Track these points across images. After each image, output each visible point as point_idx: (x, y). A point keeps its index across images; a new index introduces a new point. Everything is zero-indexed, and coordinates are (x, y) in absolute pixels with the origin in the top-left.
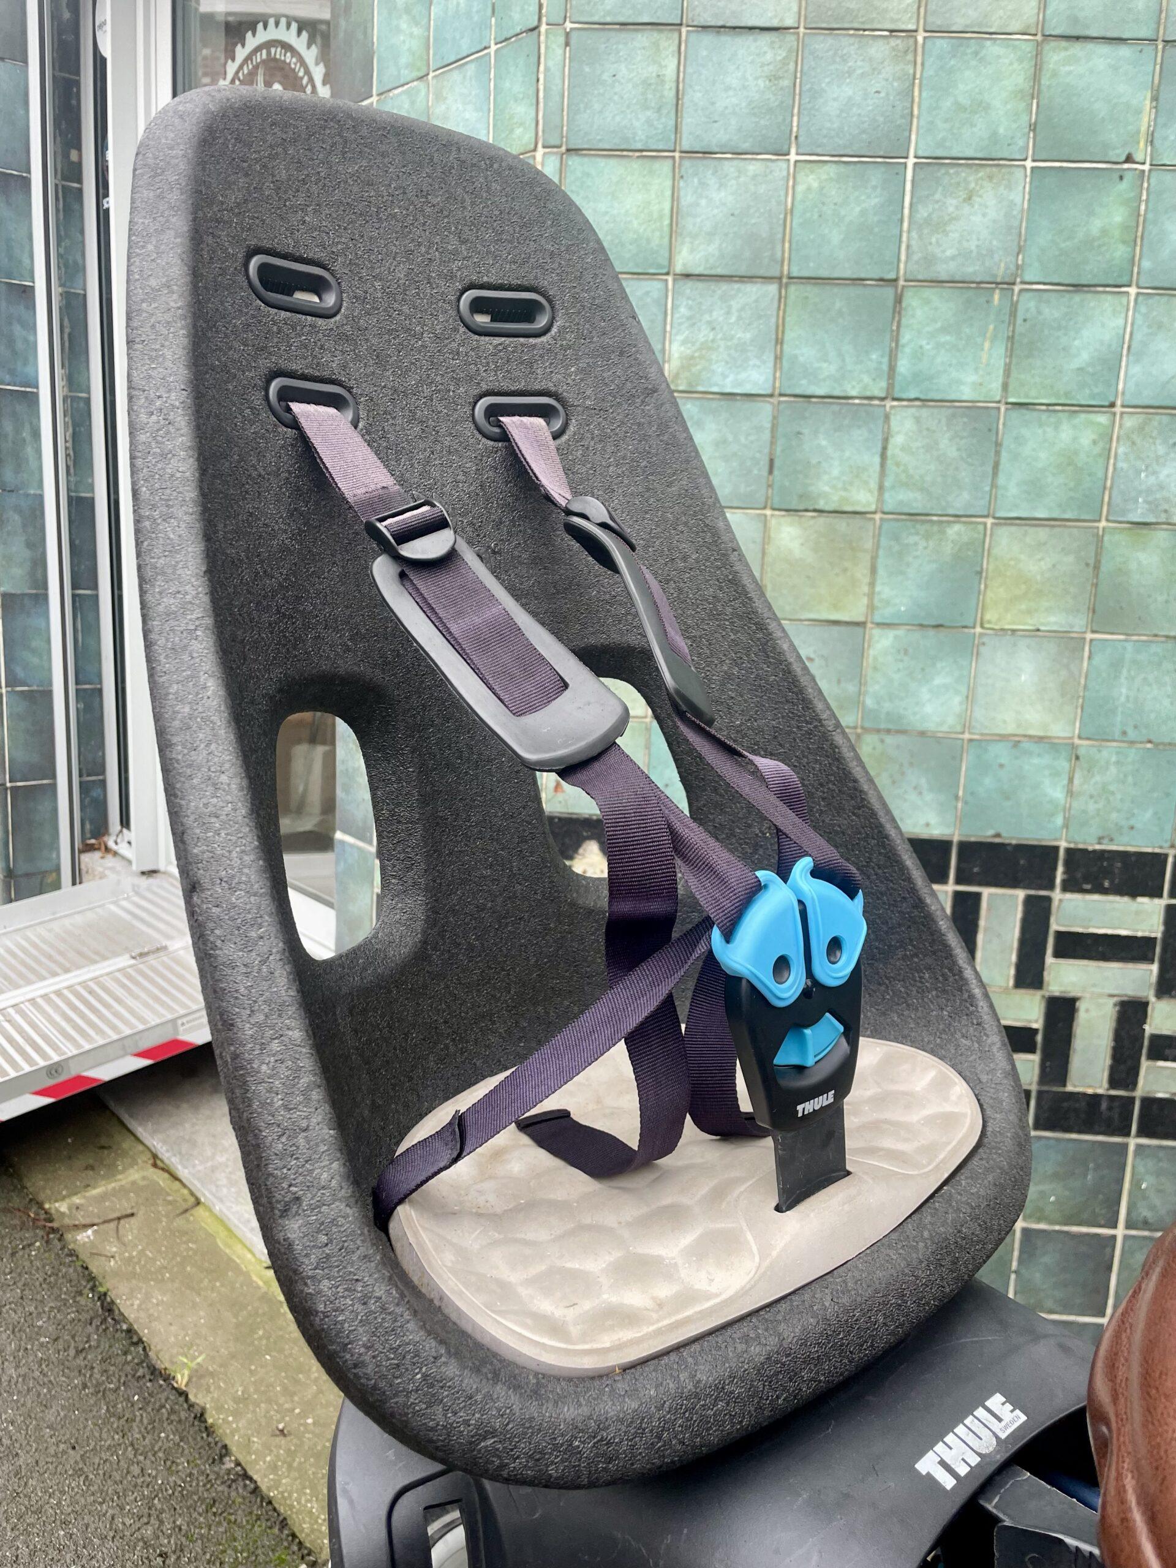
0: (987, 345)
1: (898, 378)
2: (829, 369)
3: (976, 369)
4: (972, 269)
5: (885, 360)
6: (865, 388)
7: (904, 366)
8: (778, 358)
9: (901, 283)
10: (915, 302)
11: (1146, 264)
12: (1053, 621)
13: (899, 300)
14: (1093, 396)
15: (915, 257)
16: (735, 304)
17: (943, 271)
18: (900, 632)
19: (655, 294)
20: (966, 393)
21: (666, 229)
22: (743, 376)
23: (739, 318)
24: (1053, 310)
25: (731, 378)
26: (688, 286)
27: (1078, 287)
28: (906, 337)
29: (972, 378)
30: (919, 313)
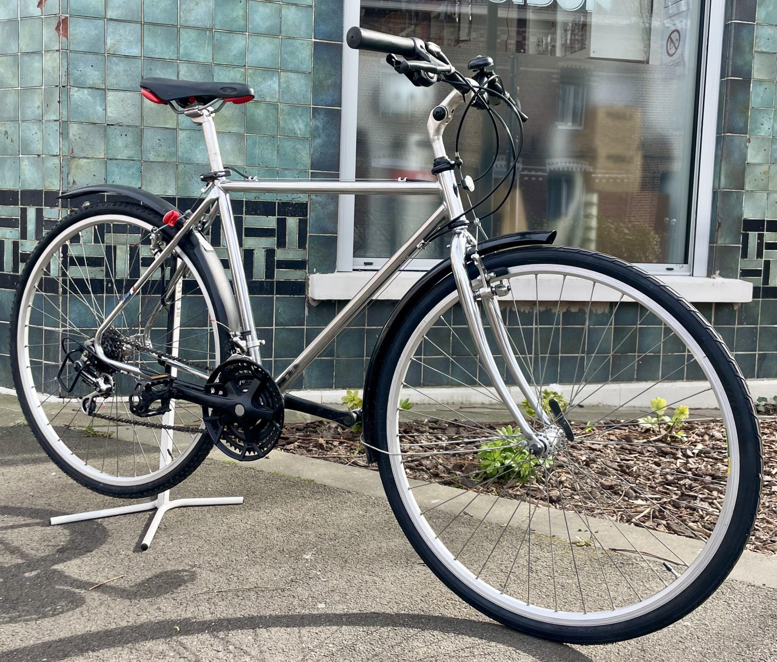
0: (206, 46)
1: (180, 54)
2: (158, 50)
3: (204, 54)
4: (199, 24)
5: (176, 49)
6: (170, 56)
7: (182, 51)
8: (142, 45)
9: (179, 26)
10: (183, 33)
11: (250, 26)
12: (234, 129)
13: (179, 31)
14: (239, 63)
15: (182, 20)
16: (127, 29)
17: (191, 24)
18: (188, 132)
19: (101, 24)
20: (202, 60)
21: (104, 5)
22: (131, 50)
23: (129, 33)
24: (224, 38)
25: (128, 51)
26: (112, 23)
27: (231, 32)
28: (181, 42)
29: (203, 56)
30: (185, 35)
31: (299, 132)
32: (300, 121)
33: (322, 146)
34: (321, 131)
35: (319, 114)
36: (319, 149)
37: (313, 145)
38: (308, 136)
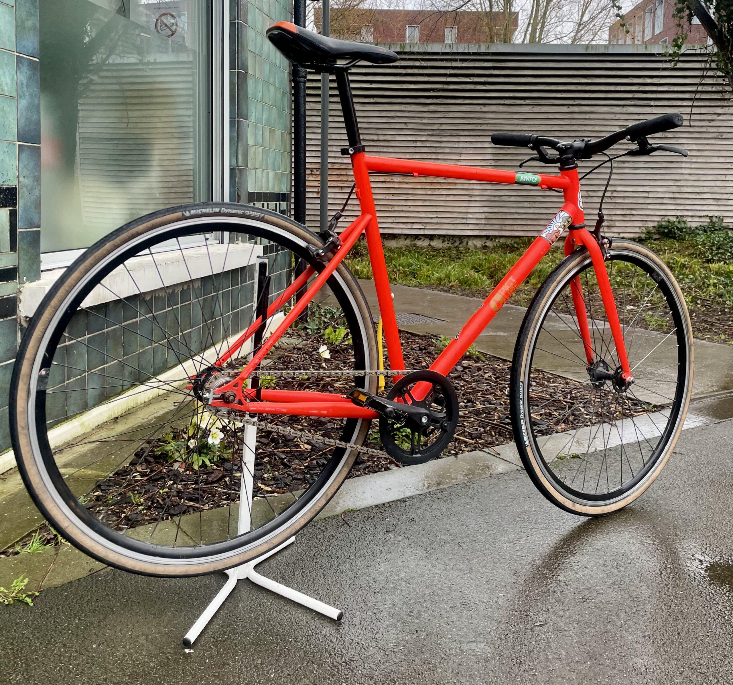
31: (6, 88)
32: (7, 73)
33: (27, 109)
34: (25, 89)
35: (23, 65)
36: (24, 113)
37: (19, 108)
38: (14, 95)
